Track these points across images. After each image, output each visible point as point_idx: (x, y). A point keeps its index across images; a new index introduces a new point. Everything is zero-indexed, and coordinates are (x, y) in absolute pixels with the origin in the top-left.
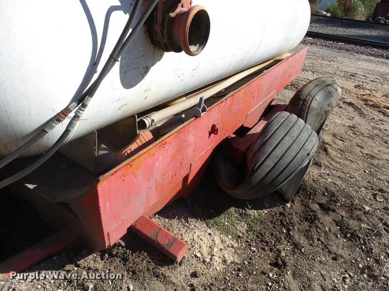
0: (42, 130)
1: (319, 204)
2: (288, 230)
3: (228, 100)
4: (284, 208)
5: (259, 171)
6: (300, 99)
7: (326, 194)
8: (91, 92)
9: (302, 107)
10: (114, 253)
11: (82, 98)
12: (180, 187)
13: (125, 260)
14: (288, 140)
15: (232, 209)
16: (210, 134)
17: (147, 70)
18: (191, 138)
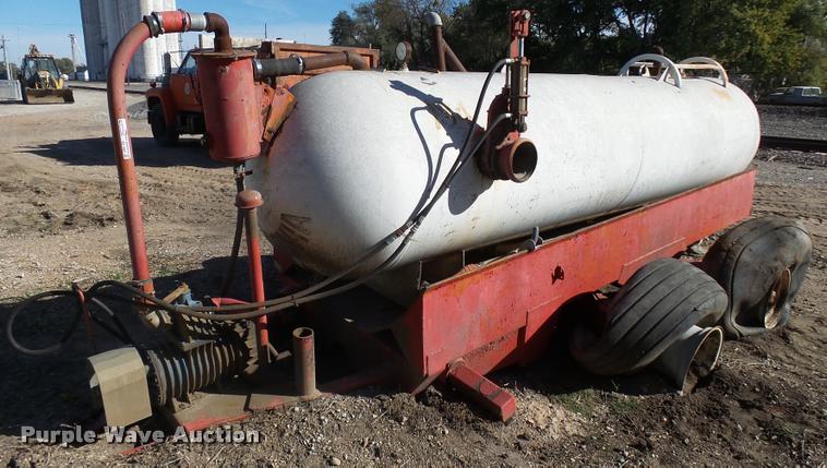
0: (384, 243)
1: (739, 401)
2: (671, 418)
3: (580, 237)
4: (673, 396)
5: (618, 325)
6: (722, 250)
7: (757, 389)
8: (425, 213)
9: (725, 261)
10: (430, 402)
11: (416, 218)
12: (513, 345)
13: (441, 410)
14: (663, 289)
15: (591, 391)
16: (554, 278)
17: (474, 198)
18: (525, 275)
